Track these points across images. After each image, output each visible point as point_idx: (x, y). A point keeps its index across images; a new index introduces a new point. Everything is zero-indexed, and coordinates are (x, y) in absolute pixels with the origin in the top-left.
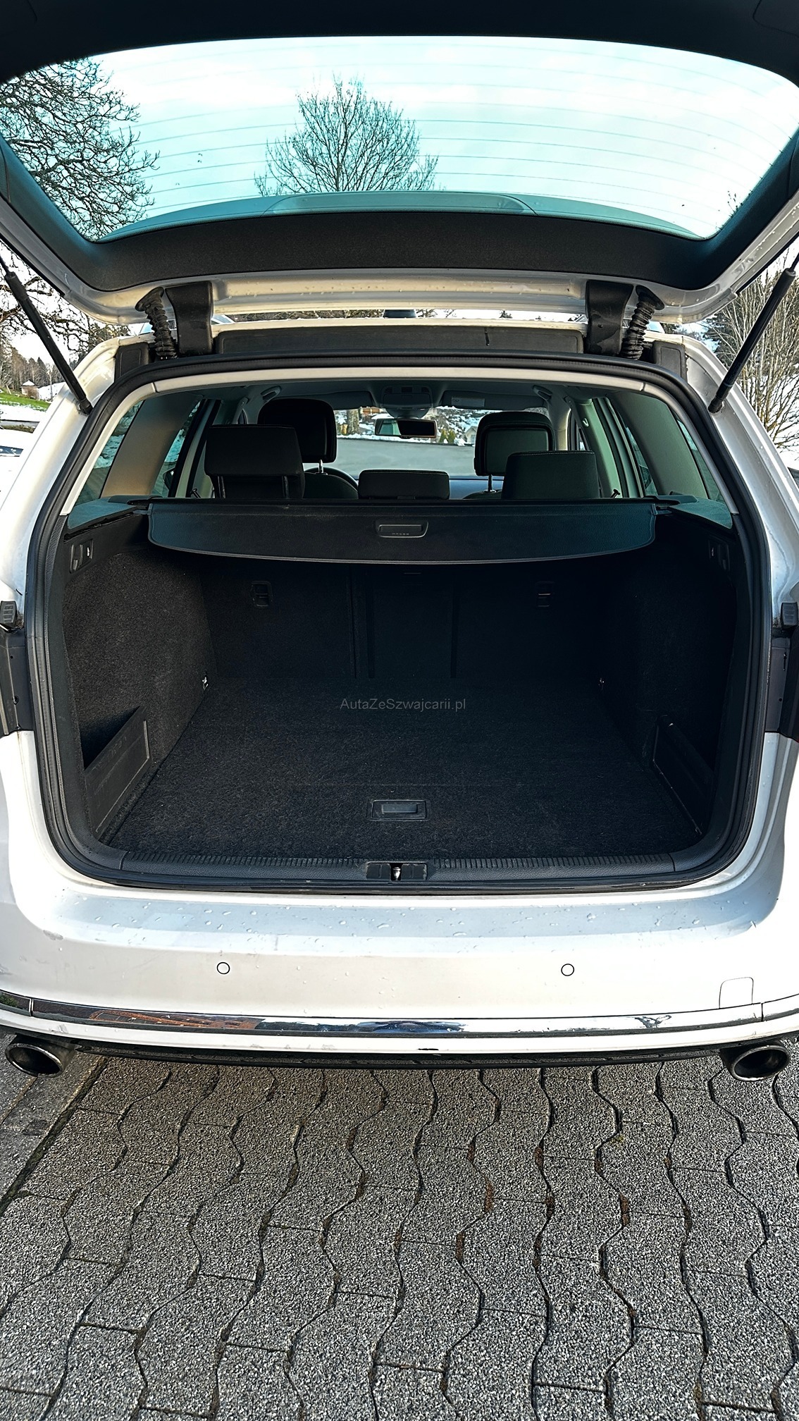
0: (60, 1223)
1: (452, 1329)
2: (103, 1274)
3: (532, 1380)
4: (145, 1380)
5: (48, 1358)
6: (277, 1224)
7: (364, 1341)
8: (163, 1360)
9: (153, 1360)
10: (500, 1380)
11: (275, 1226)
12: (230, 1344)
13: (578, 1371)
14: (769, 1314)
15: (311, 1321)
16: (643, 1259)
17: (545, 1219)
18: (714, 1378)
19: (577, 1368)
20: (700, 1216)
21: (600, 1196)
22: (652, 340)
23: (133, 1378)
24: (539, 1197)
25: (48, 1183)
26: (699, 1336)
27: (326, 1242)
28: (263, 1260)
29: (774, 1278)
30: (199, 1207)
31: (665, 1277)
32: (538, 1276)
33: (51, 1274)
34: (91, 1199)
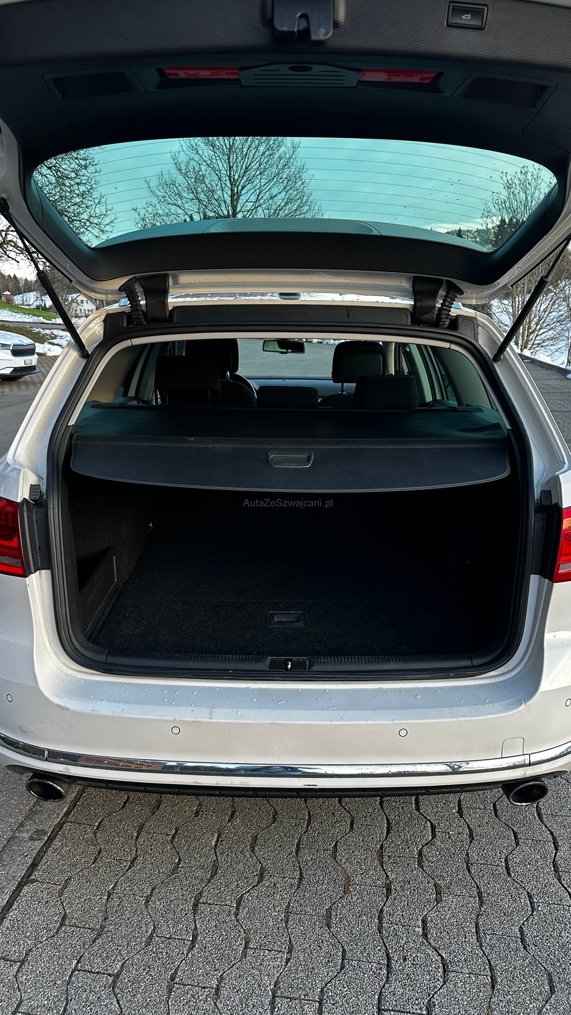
0: (58, 901)
1: (324, 973)
2: (89, 936)
3: (379, 1007)
4: (121, 1008)
5: (54, 993)
6: (205, 902)
7: (266, 981)
8: (132, 994)
9: (125, 994)
10: (358, 1007)
11: (203, 903)
12: (177, 984)
13: (409, 1001)
14: (534, 963)
15: (230, 968)
16: (451, 925)
17: (385, 899)
18: (499, 1005)
19: (408, 999)
20: (488, 896)
21: (422, 882)
22: (455, 315)
23: (113, 1006)
24: (381, 883)
25: (49, 873)
26: (489, 978)
27: (238, 914)
28: (196, 926)
29: (538, 938)
30: (152, 890)
31: (465, 938)
32: (381, 937)
33: (54, 936)
34: (78, 885)
